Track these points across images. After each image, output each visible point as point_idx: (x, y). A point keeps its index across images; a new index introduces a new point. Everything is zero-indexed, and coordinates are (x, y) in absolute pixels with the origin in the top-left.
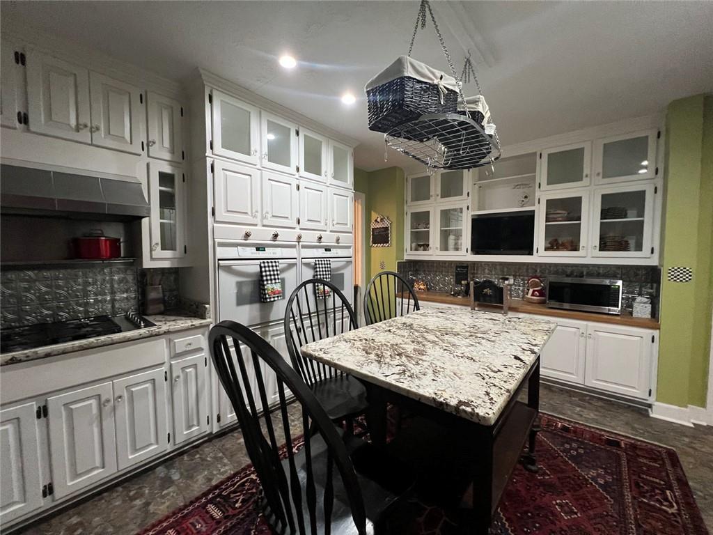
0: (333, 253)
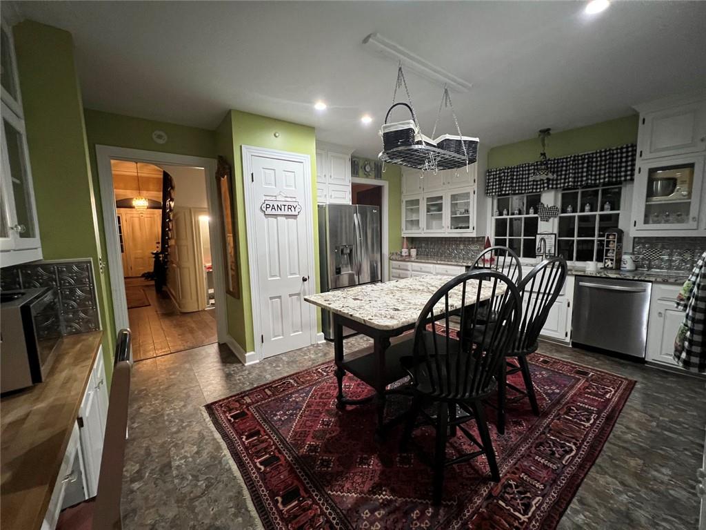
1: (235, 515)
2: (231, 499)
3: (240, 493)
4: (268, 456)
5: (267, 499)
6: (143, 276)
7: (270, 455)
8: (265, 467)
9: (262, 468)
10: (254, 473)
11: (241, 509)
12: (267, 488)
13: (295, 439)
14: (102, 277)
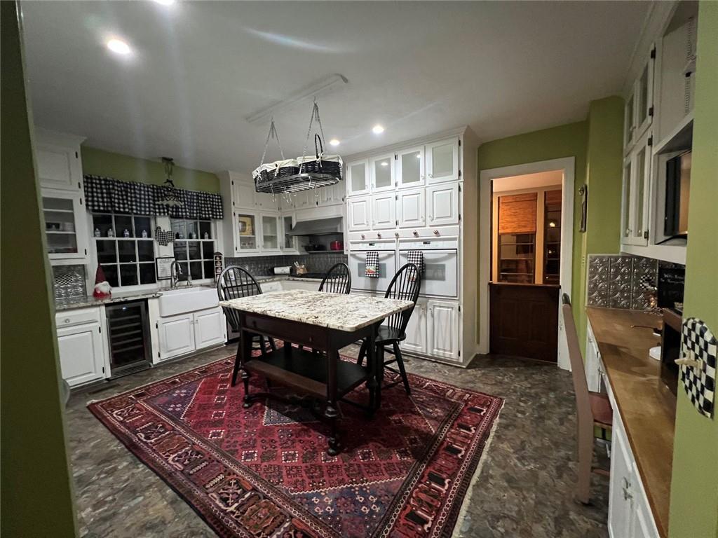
0: (433, 245)
1: (492, 477)
2: (487, 489)
3: (477, 486)
4: (433, 485)
5: (466, 462)
7: (430, 484)
8: (444, 480)
9: (446, 481)
10: (456, 485)
11: (485, 476)
12: (459, 468)
13: (401, 472)
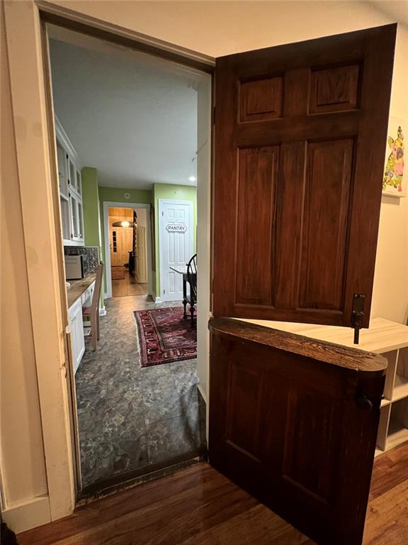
6: (125, 265)
14: (101, 254)
